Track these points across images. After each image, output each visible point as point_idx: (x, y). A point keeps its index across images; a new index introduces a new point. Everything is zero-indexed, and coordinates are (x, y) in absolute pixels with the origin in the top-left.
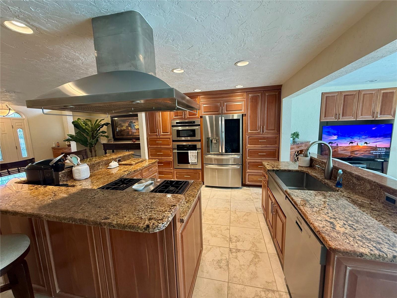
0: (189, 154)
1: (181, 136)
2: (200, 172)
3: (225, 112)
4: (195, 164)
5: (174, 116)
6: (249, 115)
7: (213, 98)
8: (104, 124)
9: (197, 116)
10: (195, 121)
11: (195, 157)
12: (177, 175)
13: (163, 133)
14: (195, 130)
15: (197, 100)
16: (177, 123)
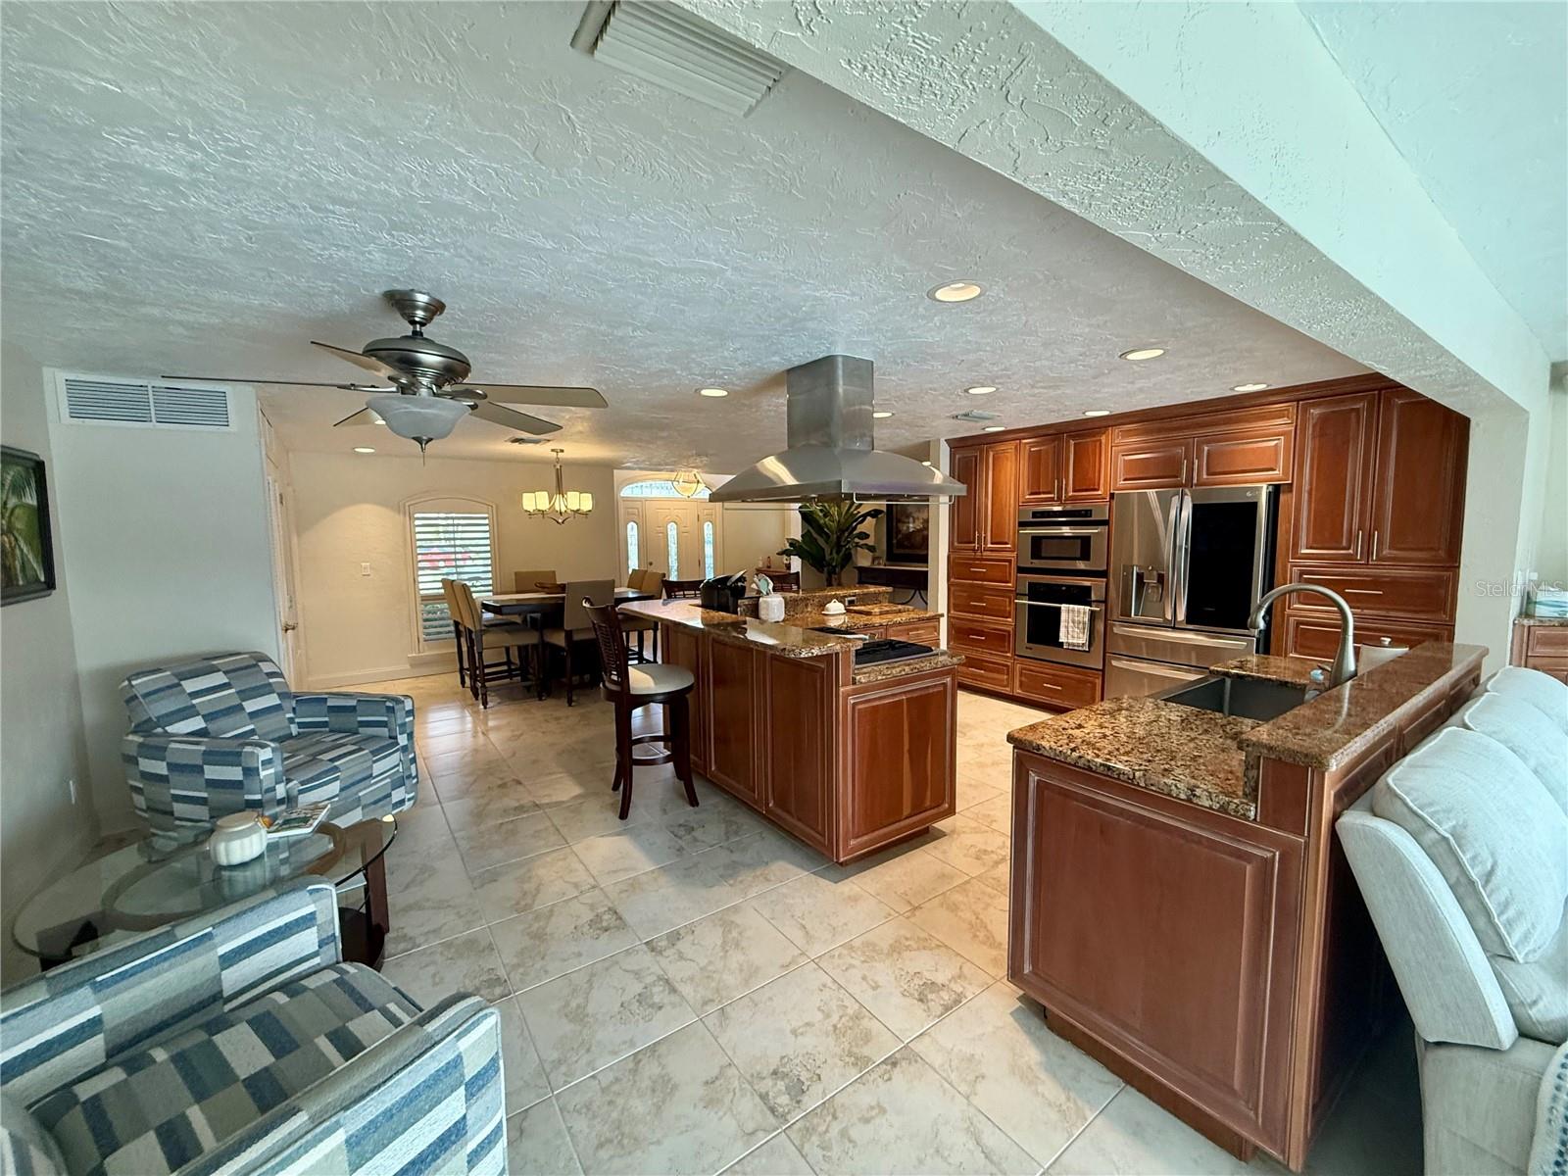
0: (1064, 616)
1: (1043, 555)
2: (1097, 681)
3: (1205, 476)
4: (1080, 649)
5: (1027, 492)
6: (1306, 487)
7: (1159, 431)
8: (868, 514)
9: (1100, 492)
10: (1091, 511)
11: (1081, 626)
12: (1023, 679)
13: (992, 543)
14: (1090, 537)
15: (1103, 441)
16: (1035, 514)
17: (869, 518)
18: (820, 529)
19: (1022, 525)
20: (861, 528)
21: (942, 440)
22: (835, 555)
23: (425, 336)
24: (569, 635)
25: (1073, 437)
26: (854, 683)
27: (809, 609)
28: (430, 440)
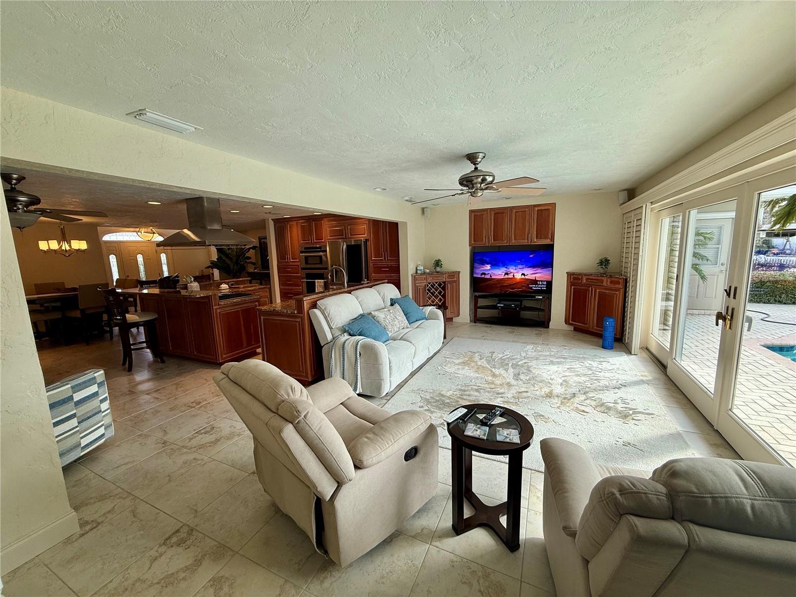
0: (316, 284)
1: (309, 263)
3: (350, 236)
5: (301, 240)
6: (372, 240)
8: (251, 248)
9: (323, 241)
10: (321, 247)
11: (322, 287)
13: (292, 259)
14: (322, 256)
15: (322, 223)
16: (305, 248)
17: (251, 250)
18: (227, 255)
19: (302, 252)
20: (247, 255)
21: (270, 219)
22: (235, 267)
23: (17, 189)
24: (83, 311)
25: (314, 221)
26: (219, 305)
27: (213, 288)
28: (25, 227)
